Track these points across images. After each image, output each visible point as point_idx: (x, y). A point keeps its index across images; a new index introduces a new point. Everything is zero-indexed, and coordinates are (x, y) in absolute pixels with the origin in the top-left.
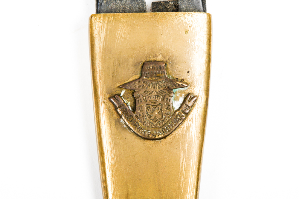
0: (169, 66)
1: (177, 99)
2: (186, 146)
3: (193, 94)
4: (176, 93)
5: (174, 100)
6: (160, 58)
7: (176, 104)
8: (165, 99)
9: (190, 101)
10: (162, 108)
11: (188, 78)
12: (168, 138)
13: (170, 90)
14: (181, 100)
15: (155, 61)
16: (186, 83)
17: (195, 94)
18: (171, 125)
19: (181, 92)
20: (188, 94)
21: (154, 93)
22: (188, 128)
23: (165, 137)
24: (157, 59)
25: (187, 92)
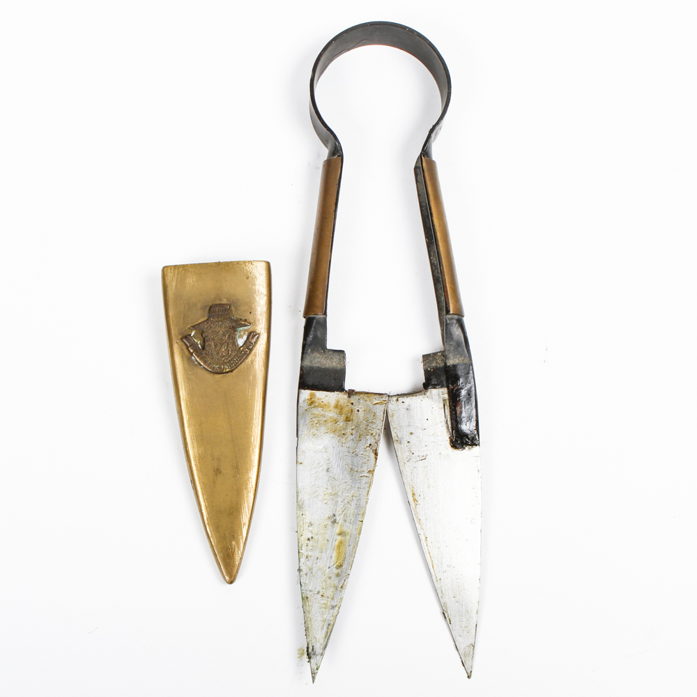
0: (233, 308)
1: (241, 337)
2: (251, 378)
3: (255, 332)
4: (240, 331)
5: (239, 337)
6: (224, 301)
7: (241, 342)
8: (231, 337)
9: (253, 338)
10: (228, 345)
11: (250, 318)
12: (235, 371)
13: (234, 329)
14: (245, 337)
15: (220, 304)
16: (249, 323)
17: (258, 332)
18: (237, 360)
19: (245, 331)
20: (251, 332)
21: (221, 332)
22: (252, 362)
23: (231, 371)
24: (223, 303)
25: (250, 330)
